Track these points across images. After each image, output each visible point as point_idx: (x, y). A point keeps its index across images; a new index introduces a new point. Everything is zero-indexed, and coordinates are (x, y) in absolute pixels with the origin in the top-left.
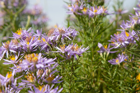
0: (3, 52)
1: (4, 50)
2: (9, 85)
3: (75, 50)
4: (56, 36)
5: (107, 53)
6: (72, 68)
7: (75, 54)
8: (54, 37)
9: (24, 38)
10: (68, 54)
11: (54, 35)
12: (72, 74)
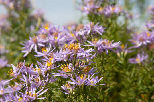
0: (30, 46)
1: (32, 44)
2: (48, 74)
3: (106, 45)
4: (87, 30)
5: (124, 53)
6: (102, 63)
7: (106, 48)
8: (85, 31)
9: (51, 33)
10: (99, 49)
11: (85, 30)
12: (102, 69)
